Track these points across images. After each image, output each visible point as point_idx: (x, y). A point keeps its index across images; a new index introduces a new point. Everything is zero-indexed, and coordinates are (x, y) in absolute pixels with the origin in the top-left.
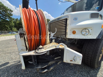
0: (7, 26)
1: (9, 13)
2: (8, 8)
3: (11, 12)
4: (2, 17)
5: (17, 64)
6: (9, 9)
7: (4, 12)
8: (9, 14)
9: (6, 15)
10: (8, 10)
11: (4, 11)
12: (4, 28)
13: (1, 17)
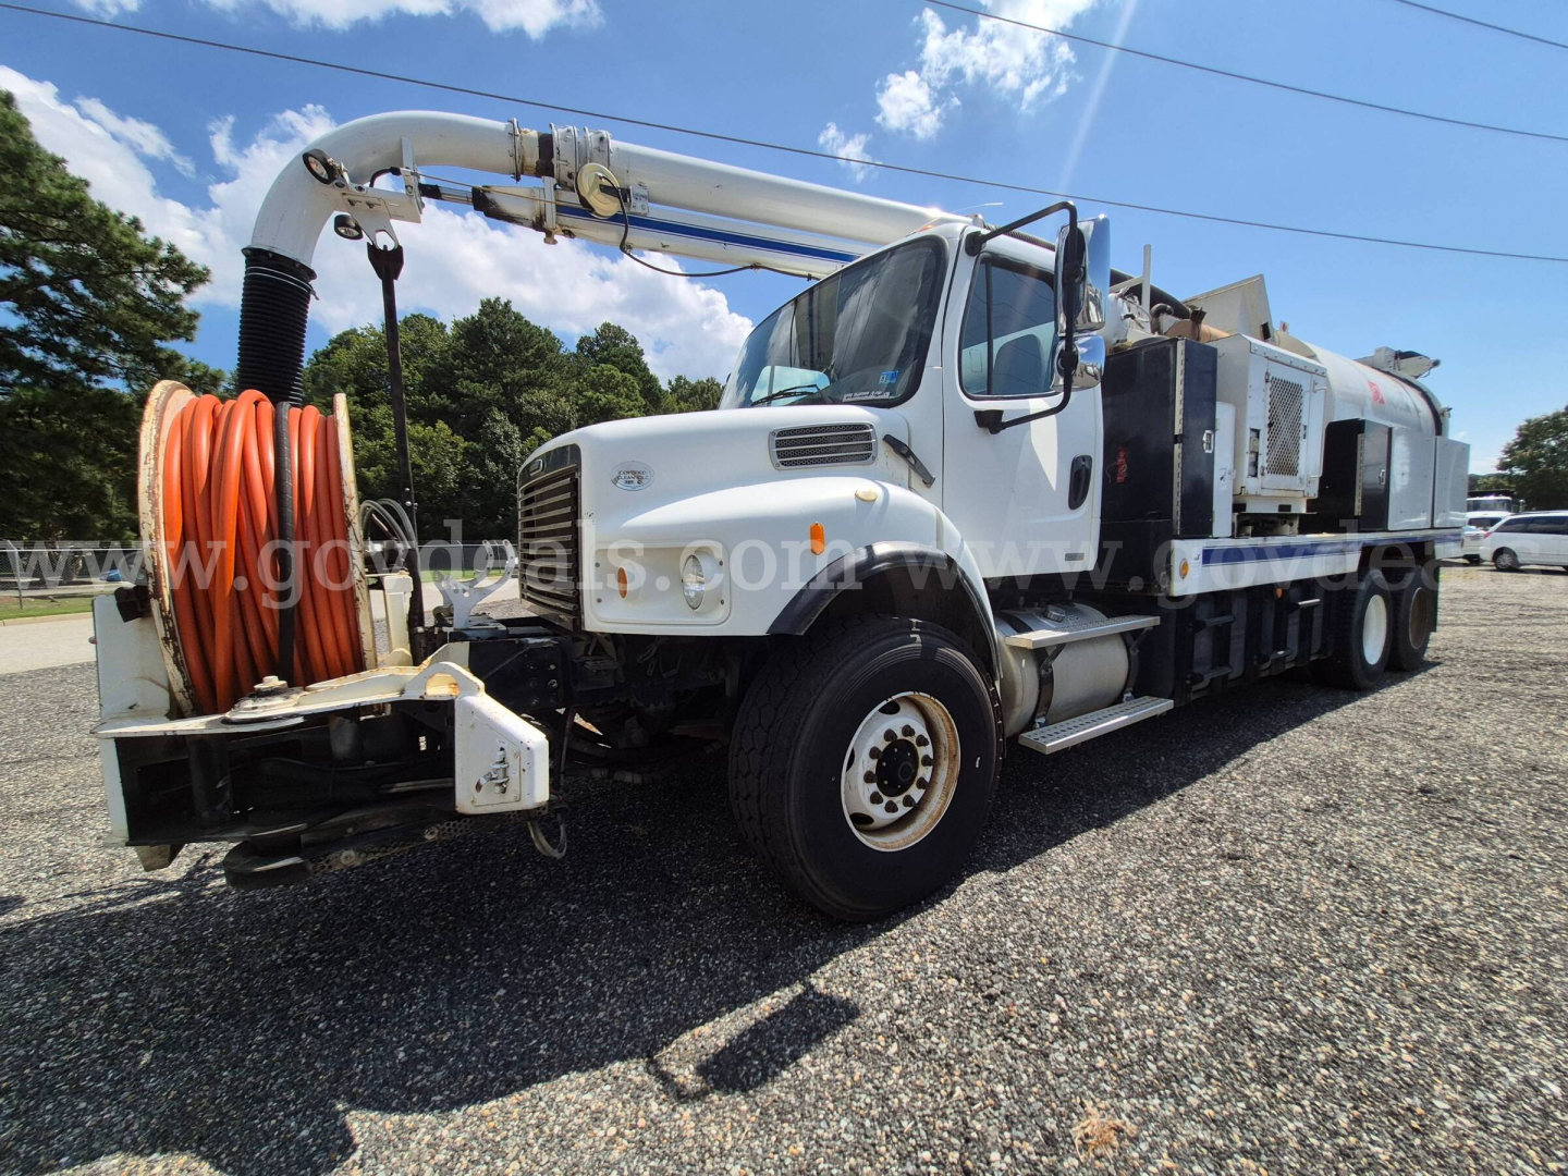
0: (90, 473)
1: (148, 293)
2: (148, 236)
3: (174, 288)
4: (38, 355)
5: (112, 909)
6: (157, 245)
7: (77, 284)
8: (149, 314)
9: (101, 321)
10: (144, 258)
11: (88, 270)
12: (37, 496)
13: (27, 352)
